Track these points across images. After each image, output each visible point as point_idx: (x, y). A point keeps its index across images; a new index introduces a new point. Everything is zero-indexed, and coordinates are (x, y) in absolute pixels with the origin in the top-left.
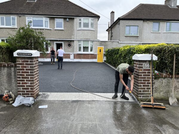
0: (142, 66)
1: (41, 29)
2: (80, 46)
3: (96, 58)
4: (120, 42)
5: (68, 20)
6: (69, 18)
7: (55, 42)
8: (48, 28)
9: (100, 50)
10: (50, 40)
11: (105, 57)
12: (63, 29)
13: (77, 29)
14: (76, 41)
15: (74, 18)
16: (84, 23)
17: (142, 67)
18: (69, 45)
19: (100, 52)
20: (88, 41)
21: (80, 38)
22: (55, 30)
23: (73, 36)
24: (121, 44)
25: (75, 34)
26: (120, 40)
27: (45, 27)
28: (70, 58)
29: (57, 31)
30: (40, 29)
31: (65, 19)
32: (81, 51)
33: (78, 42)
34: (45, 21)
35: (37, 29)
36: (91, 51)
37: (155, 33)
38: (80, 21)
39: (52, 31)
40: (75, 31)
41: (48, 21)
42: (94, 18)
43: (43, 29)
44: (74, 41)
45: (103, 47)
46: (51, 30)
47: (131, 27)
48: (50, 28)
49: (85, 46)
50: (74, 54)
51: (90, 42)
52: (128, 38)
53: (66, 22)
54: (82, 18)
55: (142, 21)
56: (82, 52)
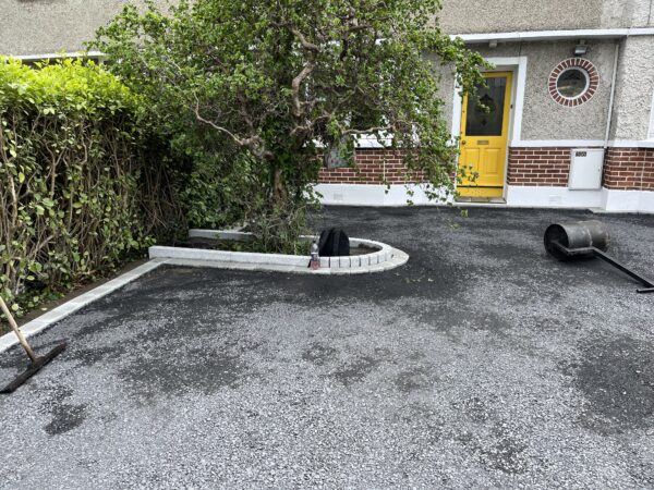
28: (564, 182)
44: (618, 42)
50: (608, 153)
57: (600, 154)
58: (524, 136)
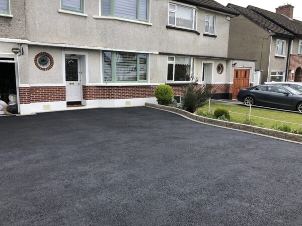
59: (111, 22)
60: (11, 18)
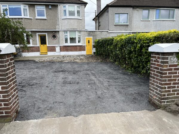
0: (167, 60)
1: (20, 18)
2: (66, 37)
3: (85, 51)
4: (109, 32)
5: (50, 7)
6: (52, 5)
7: (37, 34)
8: (28, 17)
9: (89, 41)
10: (31, 31)
11: (94, 49)
12: (46, 18)
13: (62, 18)
14: (62, 32)
15: (58, 5)
16: (69, 11)
17: (167, 62)
18: (54, 37)
19: (89, 43)
20: (75, 31)
21: (66, 28)
22: (37, 19)
23: (57, 27)
24: (111, 34)
25: (60, 23)
26: (109, 29)
27: (24, 16)
28: (55, 51)
29: (39, 20)
30: (18, 18)
31: (47, 6)
32: (67, 43)
33: (63, 32)
34: (24, 9)
35: (15, 18)
36: (79, 42)
37: (145, 21)
38: (65, 9)
39: (33, 21)
40: (60, 20)
41: (27, 9)
42: (80, 5)
43: (22, 18)
44: (59, 31)
45: (92, 37)
46: (31, 19)
47: (120, 14)
48: (30, 17)
49: (72, 37)
50: (60, 46)
51: (77, 33)
52: (118, 27)
53: (49, 10)
54: (67, 6)
55: (132, 9)
56: (69, 44)
57: (59, 47)
58: (48, 45)
59: (159, 21)
60: (128, 25)
